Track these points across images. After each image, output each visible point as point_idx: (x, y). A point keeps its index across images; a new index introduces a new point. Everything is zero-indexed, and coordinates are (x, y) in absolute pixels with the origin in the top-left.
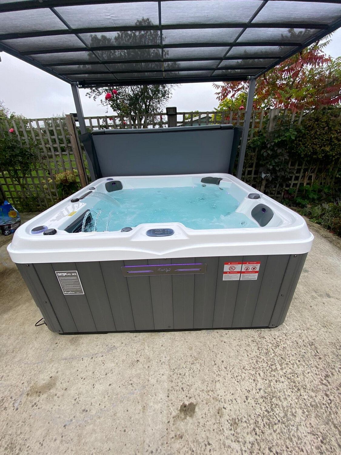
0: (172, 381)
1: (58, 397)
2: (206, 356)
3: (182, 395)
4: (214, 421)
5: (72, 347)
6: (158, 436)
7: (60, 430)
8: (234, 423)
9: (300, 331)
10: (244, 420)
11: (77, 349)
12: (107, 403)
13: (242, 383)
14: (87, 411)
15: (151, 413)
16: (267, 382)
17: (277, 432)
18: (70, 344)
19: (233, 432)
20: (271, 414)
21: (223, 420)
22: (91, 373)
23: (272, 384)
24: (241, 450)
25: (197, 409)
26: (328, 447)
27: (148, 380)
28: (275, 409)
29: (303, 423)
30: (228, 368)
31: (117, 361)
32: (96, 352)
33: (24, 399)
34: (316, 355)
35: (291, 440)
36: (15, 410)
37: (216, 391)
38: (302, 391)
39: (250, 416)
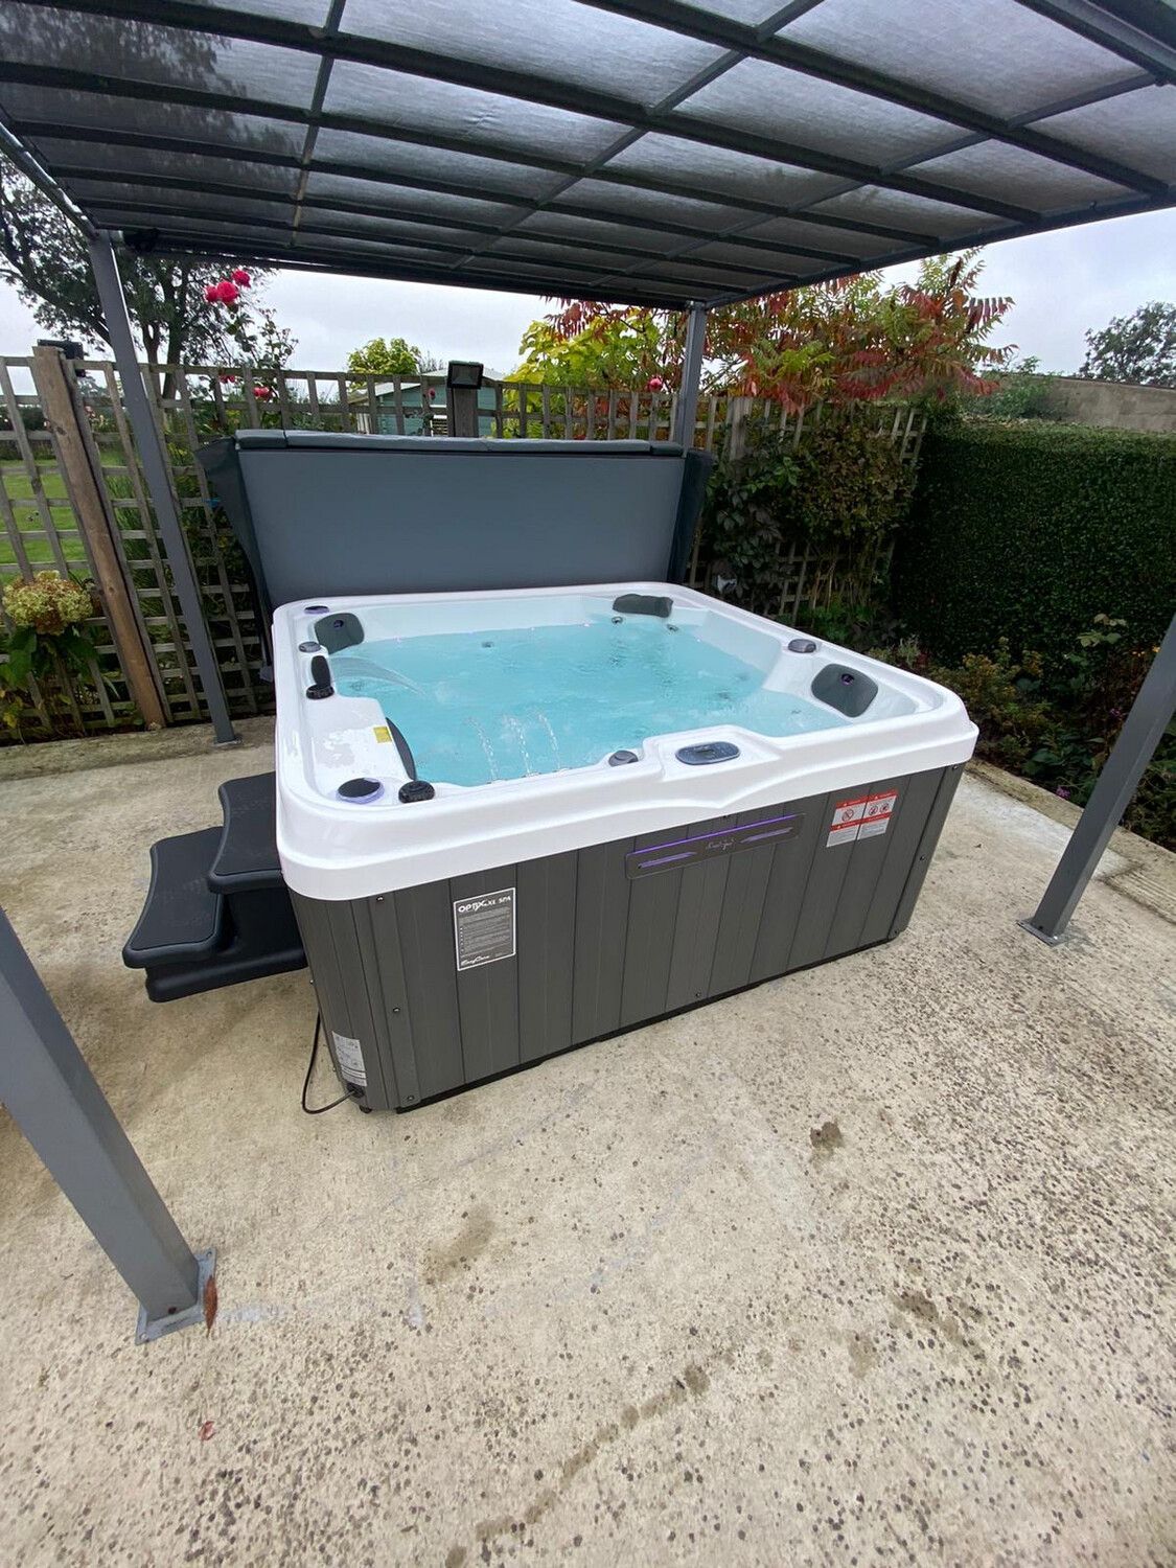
0: (765, 1103)
1: (523, 1245)
2: (798, 1031)
3: (800, 1118)
4: (884, 1136)
5: (467, 1128)
6: (803, 1205)
7: (590, 1304)
8: (918, 1124)
9: (936, 934)
10: (930, 1112)
11: (483, 1129)
12: (657, 1199)
13: (892, 1055)
14: (622, 1235)
15: (764, 1174)
16: (931, 1037)
17: (990, 1110)
18: (451, 1125)
19: (925, 1139)
20: (965, 1085)
21: (897, 1127)
22: (568, 1161)
23: (940, 1038)
24: (955, 1161)
25: (842, 1129)
26: (1073, 1105)
27: (715, 1121)
28: (967, 1076)
29: (1019, 1082)
30: (854, 1039)
31: (613, 1112)
32: (545, 1114)
33: (428, 1296)
34: (982, 968)
35: (1017, 1114)
36: (423, 1333)
37: (857, 1085)
38: (991, 1032)
39: (935, 1102)
